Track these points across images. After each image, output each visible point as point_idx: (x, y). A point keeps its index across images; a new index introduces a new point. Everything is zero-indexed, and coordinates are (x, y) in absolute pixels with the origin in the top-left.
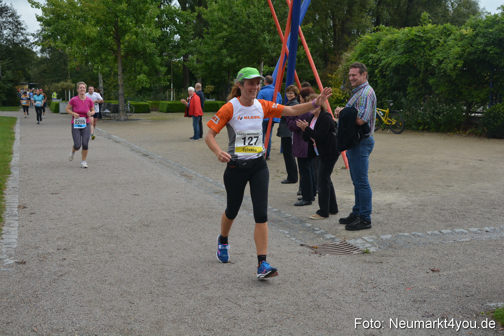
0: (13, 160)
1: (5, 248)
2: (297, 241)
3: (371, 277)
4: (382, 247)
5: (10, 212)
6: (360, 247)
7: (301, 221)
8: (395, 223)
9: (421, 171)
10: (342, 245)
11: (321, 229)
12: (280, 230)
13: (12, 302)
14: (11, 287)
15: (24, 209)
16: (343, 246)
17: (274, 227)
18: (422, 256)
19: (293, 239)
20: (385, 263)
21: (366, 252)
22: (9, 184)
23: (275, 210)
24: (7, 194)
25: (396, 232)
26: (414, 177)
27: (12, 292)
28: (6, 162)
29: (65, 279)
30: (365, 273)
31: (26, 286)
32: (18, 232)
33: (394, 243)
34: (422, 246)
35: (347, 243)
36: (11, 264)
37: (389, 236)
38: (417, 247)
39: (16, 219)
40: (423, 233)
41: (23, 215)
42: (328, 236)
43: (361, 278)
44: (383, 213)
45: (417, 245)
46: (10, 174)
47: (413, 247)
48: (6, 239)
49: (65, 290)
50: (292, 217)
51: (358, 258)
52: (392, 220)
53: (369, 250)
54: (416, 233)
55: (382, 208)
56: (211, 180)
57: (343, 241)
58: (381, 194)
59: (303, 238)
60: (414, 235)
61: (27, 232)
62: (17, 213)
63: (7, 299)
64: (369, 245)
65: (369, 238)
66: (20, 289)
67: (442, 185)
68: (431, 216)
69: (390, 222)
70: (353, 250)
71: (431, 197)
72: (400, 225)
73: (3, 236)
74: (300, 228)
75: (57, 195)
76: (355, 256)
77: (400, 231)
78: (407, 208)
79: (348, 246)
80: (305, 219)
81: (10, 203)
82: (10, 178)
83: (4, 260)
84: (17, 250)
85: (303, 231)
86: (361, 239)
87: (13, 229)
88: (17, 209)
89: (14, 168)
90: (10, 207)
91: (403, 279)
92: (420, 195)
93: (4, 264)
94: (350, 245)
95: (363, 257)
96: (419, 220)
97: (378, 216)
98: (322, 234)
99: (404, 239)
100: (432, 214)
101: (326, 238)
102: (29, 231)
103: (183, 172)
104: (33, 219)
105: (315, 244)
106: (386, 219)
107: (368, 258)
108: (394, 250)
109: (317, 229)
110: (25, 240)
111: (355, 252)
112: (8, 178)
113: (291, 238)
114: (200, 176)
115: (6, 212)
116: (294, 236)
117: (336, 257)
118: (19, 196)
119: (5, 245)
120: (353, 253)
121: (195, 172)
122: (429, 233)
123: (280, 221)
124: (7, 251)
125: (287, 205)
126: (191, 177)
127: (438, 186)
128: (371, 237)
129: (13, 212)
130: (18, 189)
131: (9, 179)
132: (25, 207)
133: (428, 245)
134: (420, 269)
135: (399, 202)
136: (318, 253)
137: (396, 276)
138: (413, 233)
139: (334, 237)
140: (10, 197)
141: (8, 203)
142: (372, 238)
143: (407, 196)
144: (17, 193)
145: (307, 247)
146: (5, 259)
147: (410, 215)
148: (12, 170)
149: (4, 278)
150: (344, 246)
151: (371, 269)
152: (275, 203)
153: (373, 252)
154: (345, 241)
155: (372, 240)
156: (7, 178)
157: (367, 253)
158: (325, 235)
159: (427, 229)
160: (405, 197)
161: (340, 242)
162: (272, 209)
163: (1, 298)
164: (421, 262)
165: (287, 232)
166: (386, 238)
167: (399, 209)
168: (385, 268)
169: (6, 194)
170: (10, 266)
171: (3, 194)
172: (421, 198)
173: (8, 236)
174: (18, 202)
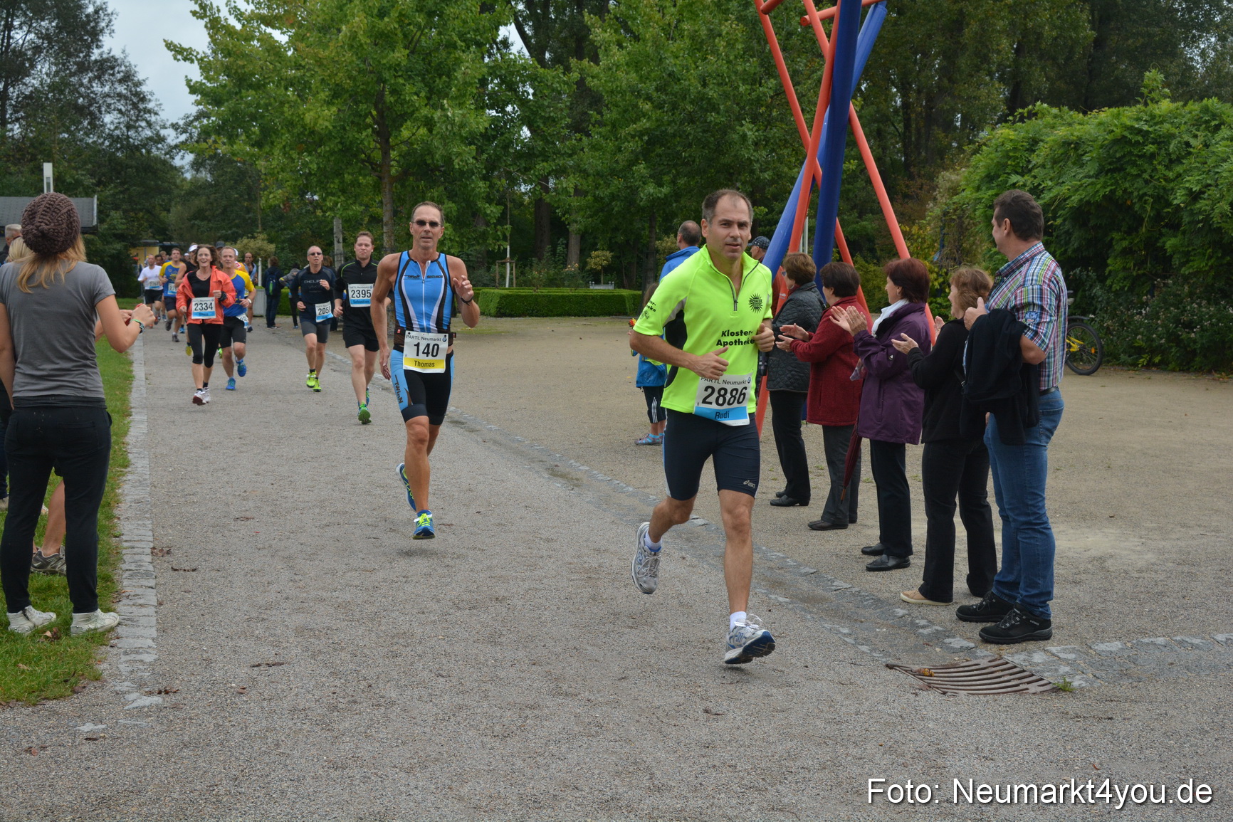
0: (131, 429)
1: (126, 662)
2: (875, 654)
3: (1092, 760)
4: (1103, 674)
5: (133, 565)
6: (1046, 674)
7: (878, 602)
8: (1126, 609)
9: (1164, 472)
10: (994, 666)
11: (934, 624)
12: (826, 625)
13: (153, 815)
14: (148, 772)
15: (167, 558)
16: (998, 671)
17: (809, 616)
18: (1215, 701)
19: (865, 648)
20: (1120, 719)
21: (1061, 689)
22: (126, 492)
23: (804, 570)
24: (122, 517)
25: (1133, 635)
26: (1147, 486)
27: (152, 787)
28: (116, 434)
29: (289, 752)
30: (1075, 748)
31: (187, 768)
32: (157, 620)
33: (1133, 666)
34: (1207, 675)
35: (1007, 663)
36: (144, 707)
37: (1116, 645)
38: (1195, 677)
39: (150, 585)
40: (1203, 638)
41: (165, 574)
42: (957, 642)
43: (1066, 762)
44: (1087, 582)
45: (1195, 670)
46: (126, 467)
47: (1186, 678)
48: (127, 637)
49: (289, 783)
50: (854, 590)
51: (1044, 705)
52: (1114, 601)
53: (1070, 683)
54: (1187, 640)
55: (1082, 567)
56: (631, 489)
57: (996, 656)
58: (1072, 531)
59: (891, 646)
60: (1181, 643)
61: (178, 619)
62: (151, 568)
63: (140, 805)
64: (1067, 669)
65: (1065, 650)
66: (172, 777)
67: (1225, 508)
68: (1216, 591)
69: (1111, 607)
70: (1028, 683)
71: (1204, 540)
72: (1139, 616)
73: (119, 630)
74: (878, 621)
75: (249, 522)
76: (1036, 698)
77: (1143, 632)
78: (1147, 570)
79: (1011, 671)
80: (887, 595)
81: (130, 541)
82: (130, 477)
83: (126, 696)
84: (157, 670)
85: (887, 628)
86: (1042, 653)
87: (144, 611)
88: (149, 558)
89: (135, 450)
90: (129, 551)
91: (1179, 768)
92: (1174, 536)
93: (127, 708)
94: (1015, 667)
95: (1057, 702)
96: (1185, 602)
97: (1076, 590)
98: (937, 638)
99: (1157, 653)
100: (1217, 588)
101: (952, 648)
102: (184, 618)
103: (556, 466)
104: (191, 584)
105: (923, 664)
106: (1099, 600)
107: (1072, 705)
108: (1135, 684)
109: (923, 622)
110: (175, 643)
111: (1033, 688)
112: (124, 475)
113: (859, 647)
114: (600, 477)
115: (125, 566)
116: (866, 641)
117: (987, 702)
118: (152, 524)
119: (126, 653)
120: (1027, 689)
121: (587, 468)
122: (1220, 637)
123: (823, 600)
124: (132, 672)
125: (834, 557)
126: (577, 479)
127: (1217, 511)
128: (1069, 646)
129: (142, 566)
130: (149, 506)
131: (125, 478)
132: (169, 552)
133: (1224, 671)
134: (1217, 740)
135: (1125, 553)
136: (938, 688)
137: (1157, 758)
138: (1178, 638)
139: (972, 645)
140: (130, 526)
141: (126, 541)
142: (1073, 651)
143: (1141, 538)
144: (147, 516)
145: (906, 671)
146: (129, 692)
147: (1160, 587)
148: (130, 456)
149: (130, 746)
150: (1002, 670)
151: (1087, 736)
152: (802, 551)
153: (1082, 689)
154: (1001, 658)
155: (1072, 656)
156: (119, 476)
157: (1065, 691)
158: (947, 640)
159: (1212, 627)
160: (1136, 540)
161: (990, 659)
162: (799, 566)
163: (125, 804)
164: (1216, 720)
165: (846, 631)
166: (1108, 649)
167: (1126, 572)
168: (1122, 733)
169: (119, 518)
170: (142, 712)
171: (110, 517)
172: (1179, 543)
173: (133, 630)
174: (151, 539)
